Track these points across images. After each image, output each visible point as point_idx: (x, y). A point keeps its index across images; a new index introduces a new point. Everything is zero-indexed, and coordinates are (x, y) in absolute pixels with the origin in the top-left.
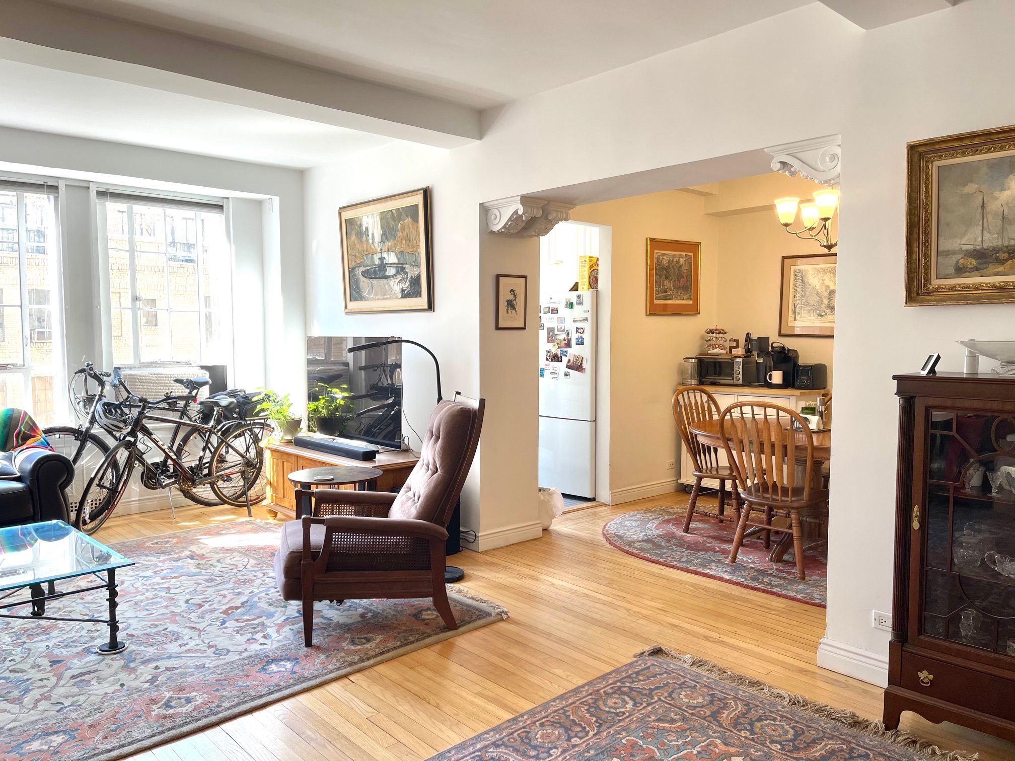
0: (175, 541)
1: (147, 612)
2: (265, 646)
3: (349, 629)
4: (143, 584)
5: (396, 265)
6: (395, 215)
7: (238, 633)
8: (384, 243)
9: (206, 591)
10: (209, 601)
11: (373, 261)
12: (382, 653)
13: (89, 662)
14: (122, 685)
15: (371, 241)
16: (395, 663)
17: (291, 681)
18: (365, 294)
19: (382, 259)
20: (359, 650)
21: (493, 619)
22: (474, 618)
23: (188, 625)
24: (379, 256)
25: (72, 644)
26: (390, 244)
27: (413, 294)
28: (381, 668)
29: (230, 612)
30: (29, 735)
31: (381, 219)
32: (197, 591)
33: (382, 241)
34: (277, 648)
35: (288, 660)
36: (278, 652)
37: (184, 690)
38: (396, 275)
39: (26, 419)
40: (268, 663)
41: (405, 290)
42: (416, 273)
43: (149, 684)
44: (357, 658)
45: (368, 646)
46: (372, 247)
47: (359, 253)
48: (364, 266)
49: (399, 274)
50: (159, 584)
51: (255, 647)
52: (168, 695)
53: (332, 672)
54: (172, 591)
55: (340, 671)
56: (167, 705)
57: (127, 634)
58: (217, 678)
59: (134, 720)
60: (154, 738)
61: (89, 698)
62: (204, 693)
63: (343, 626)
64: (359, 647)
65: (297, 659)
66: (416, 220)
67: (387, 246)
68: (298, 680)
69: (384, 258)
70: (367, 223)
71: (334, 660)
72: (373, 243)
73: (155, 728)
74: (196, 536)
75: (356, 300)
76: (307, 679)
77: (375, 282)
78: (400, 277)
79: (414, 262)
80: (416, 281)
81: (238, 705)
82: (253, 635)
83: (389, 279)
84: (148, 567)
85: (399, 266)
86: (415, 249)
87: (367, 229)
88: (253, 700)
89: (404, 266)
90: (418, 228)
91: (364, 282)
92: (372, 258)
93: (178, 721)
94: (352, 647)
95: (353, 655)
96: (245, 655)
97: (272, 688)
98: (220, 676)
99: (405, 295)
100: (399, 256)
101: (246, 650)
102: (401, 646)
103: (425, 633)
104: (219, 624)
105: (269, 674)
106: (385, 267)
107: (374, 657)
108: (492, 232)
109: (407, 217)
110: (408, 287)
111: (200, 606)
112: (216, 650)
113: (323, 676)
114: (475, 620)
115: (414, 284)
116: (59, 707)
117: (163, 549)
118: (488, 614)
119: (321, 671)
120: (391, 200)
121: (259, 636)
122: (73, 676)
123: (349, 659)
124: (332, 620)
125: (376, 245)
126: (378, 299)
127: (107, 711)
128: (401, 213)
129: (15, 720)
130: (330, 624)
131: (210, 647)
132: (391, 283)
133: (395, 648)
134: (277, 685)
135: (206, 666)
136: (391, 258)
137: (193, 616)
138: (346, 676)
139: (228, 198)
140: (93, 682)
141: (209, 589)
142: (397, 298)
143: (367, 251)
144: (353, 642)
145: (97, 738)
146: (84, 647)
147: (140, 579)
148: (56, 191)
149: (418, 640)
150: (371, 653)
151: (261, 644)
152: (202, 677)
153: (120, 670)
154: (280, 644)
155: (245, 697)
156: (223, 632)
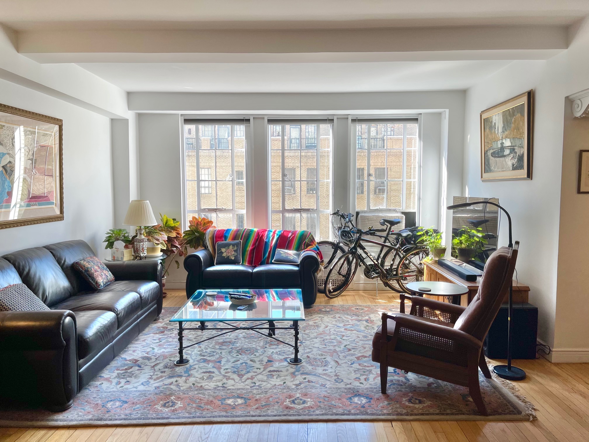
0: (366, 309)
1: (325, 346)
2: (361, 385)
3: (415, 391)
4: (335, 331)
5: (510, 148)
6: (511, 113)
7: (355, 372)
8: (504, 132)
9: (359, 342)
10: (356, 349)
11: (497, 146)
12: (422, 414)
13: (282, 366)
14: (285, 383)
15: (497, 132)
16: (427, 424)
17: (358, 411)
18: (492, 168)
19: (502, 144)
20: (410, 407)
21: (521, 417)
22: (506, 412)
23: (336, 359)
24: (501, 142)
25: (283, 354)
26: (507, 133)
27: (519, 167)
28: (416, 425)
29: (360, 358)
30: (232, 395)
31: (503, 116)
32: (354, 341)
33: (503, 132)
34: (367, 389)
35: (367, 398)
36: (365, 391)
37: (306, 396)
38: (509, 154)
39: (310, 236)
40: (356, 396)
41: (515, 164)
42: (522, 152)
43: (295, 386)
44: (404, 411)
45: (417, 406)
46: (498, 136)
47: (490, 141)
48: (493, 149)
49: (512, 154)
50: (341, 332)
51: (357, 384)
52: (298, 395)
53: (384, 415)
54: (343, 338)
55: (389, 416)
56: (293, 402)
57: (307, 356)
58: (325, 395)
59: (275, 403)
60: (275, 417)
61: (267, 384)
62: (313, 401)
63: (413, 387)
64: (411, 405)
65: (371, 399)
66: (523, 115)
67: (505, 135)
68: (362, 412)
69: (504, 143)
70: (495, 120)
71: (390, 408)
72: (498, 133)
73: (279, 412)
74: (379, 309)
75: (487, 172)
76: (367, 414)
77: (498, 159)
78: (512, 155)
79: (520, 144)
80: (521, 158)
81: (323, 415)
82: (361, 376)
83: (505, 157)
84: (343, 321)
85: (512, 147)
86: (521, 135)
87: (495, 124)
88: (332, 415)
89: (515, 148)
90: (524, 120)
91: (492, 160)
92: (497, 143)
93: (292, 412)
94: (407, 404)
95: (404, 409)
96: (348, 386)
97: (345, 412)
98: (328, 394)
99: (515, 168)
100: (512, 141)
101: (350, 384)
102: (437, 414)
103: (461, 411)
104: (350, 363)
105: (351, 402)
106: (504, 149)
107: (416, 415)
108: (576, 118)
109: (518, 113)
110: (516, 163)
111: (350, 350)
112: (337, 379)
113: (377, 415)
114: (505, 414)
115: (520, 160)
116: (253, 385)
117: (357, 313)
118: (519, 412)
119: (378, 411)
120: (508, 103)
121: (362, 378)
122: (270, 371)
123: (399, 410)
124: (409, 381)
125: (499, 134)
126: (499, 171)
127: (269, 394)
128: (515, 110)
129: (233, 386)
130: (406, 383)
131: (336, 375)
132: (507, 160)
133: (433, 414)
134: (349, 411)
135: (326, 386)
136: (507, 143)
137: (341, 355)
138: (391, 421)
139: (421, 114)
140: (275, 377)
141: (360, 342)
142: (510, 170)
143: (494, 139)
144: (410, 401)
145: (254, 407)
146: (285, 357)
147: (336, 327)
148: (333, 122)
149: (452, 414)
150: (415, 412)
151: (361, 383)
152: (320, 391)
153: (290, 374)
154: (371, 386)
155: (329, 411)
156: (348, 369)
